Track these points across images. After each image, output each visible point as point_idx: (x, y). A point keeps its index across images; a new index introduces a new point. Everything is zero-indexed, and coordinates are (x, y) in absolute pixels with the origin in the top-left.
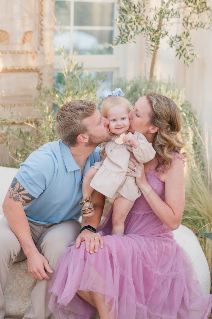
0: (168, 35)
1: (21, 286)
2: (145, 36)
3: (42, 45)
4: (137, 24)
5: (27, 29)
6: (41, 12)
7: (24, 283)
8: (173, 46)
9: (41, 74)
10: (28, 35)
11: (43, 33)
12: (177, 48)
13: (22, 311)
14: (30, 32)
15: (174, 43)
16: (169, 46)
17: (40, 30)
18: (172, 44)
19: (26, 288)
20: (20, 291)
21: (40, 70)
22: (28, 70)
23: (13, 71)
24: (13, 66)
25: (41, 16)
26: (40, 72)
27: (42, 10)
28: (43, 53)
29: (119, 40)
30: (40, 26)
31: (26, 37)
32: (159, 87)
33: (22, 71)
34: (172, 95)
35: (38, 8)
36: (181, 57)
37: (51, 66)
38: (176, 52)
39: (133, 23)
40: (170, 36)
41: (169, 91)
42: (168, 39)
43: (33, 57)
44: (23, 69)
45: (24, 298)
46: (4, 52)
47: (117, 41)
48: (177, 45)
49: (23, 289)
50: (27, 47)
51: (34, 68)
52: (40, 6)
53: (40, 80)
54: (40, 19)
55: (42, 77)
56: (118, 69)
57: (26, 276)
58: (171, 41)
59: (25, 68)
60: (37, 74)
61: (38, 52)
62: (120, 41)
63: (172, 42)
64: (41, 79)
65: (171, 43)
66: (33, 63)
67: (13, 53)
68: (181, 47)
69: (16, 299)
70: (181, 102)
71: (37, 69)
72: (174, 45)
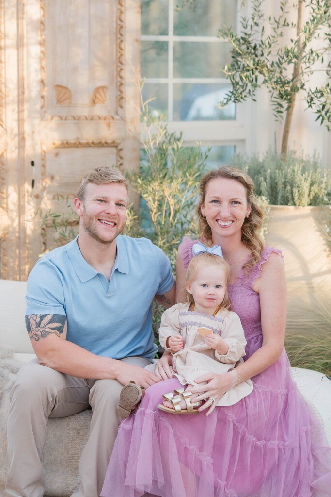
0: (305, 90)
1: (70, 453)
2: (270, 91)
3: (121, 107)
4: (257, 73)
5: (100, 84)
6: (119, 58)
7: (74, 448)
8: (313, 105)
9: (121, 150)
10: (101, 92)
11: (123, 89)
12: (319, 109)
13: (70, 489)
14: (103, 88)
15: (314, 101)
16: (307, 105)
17: (119, 84)
18: (311, 102)
19: (76, 456)
20: (69, 460)
21: (120, 144)
22: (101, 144)
23: (78, 145)
24: (78, 138)
25: (119, 64)
26: (120, 147)
27: (122, 55)
28: (123, 119)
29: (231, 97)
30: (119, 79)
31: (98, 95)
32: (292, 167)
33: (92, 145)
34: (311, 178)
35: (115, 52)
36: (324, 121)
37: (136, 139)
38: (318, 115)
39: (251, 72)
40: (308, 90)
41: (306, 173)
42: (306, 95)
43: (109, 125)
44: (93, 143)
45: (74, 470)
46: (64, 118)
47: (227, 99)
48: (318, 103)
49: (73, 457)
50: (99, 110)
51: (109, 141)
52: (119, 49)
53: (119, 159)
54: (119, 69)
55: (123, 154)
56: (243, 141)
57: (77, 438)
58: (309, 98)
59: (96, 141)
60: (114, 150)
61: (116, 117)
62: (233, 99)
63: (312, 99)
64: (121, 158)
65: (309, 101)
66: (108, 134)
67: (77, 119)
68: (324, 106)
69: (62, 472)
70: (325, 189)
71: (114, 142)
72: (315, 104)
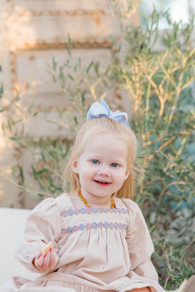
23: (58, 46)
24: (57, 37)
26: (114, 48)
43: (98, 21)
44: (78, 43)
51: (100, 41)
59: (82, 41)
60: (107, 52)
61: (108, 11)
71: (106, 42)
